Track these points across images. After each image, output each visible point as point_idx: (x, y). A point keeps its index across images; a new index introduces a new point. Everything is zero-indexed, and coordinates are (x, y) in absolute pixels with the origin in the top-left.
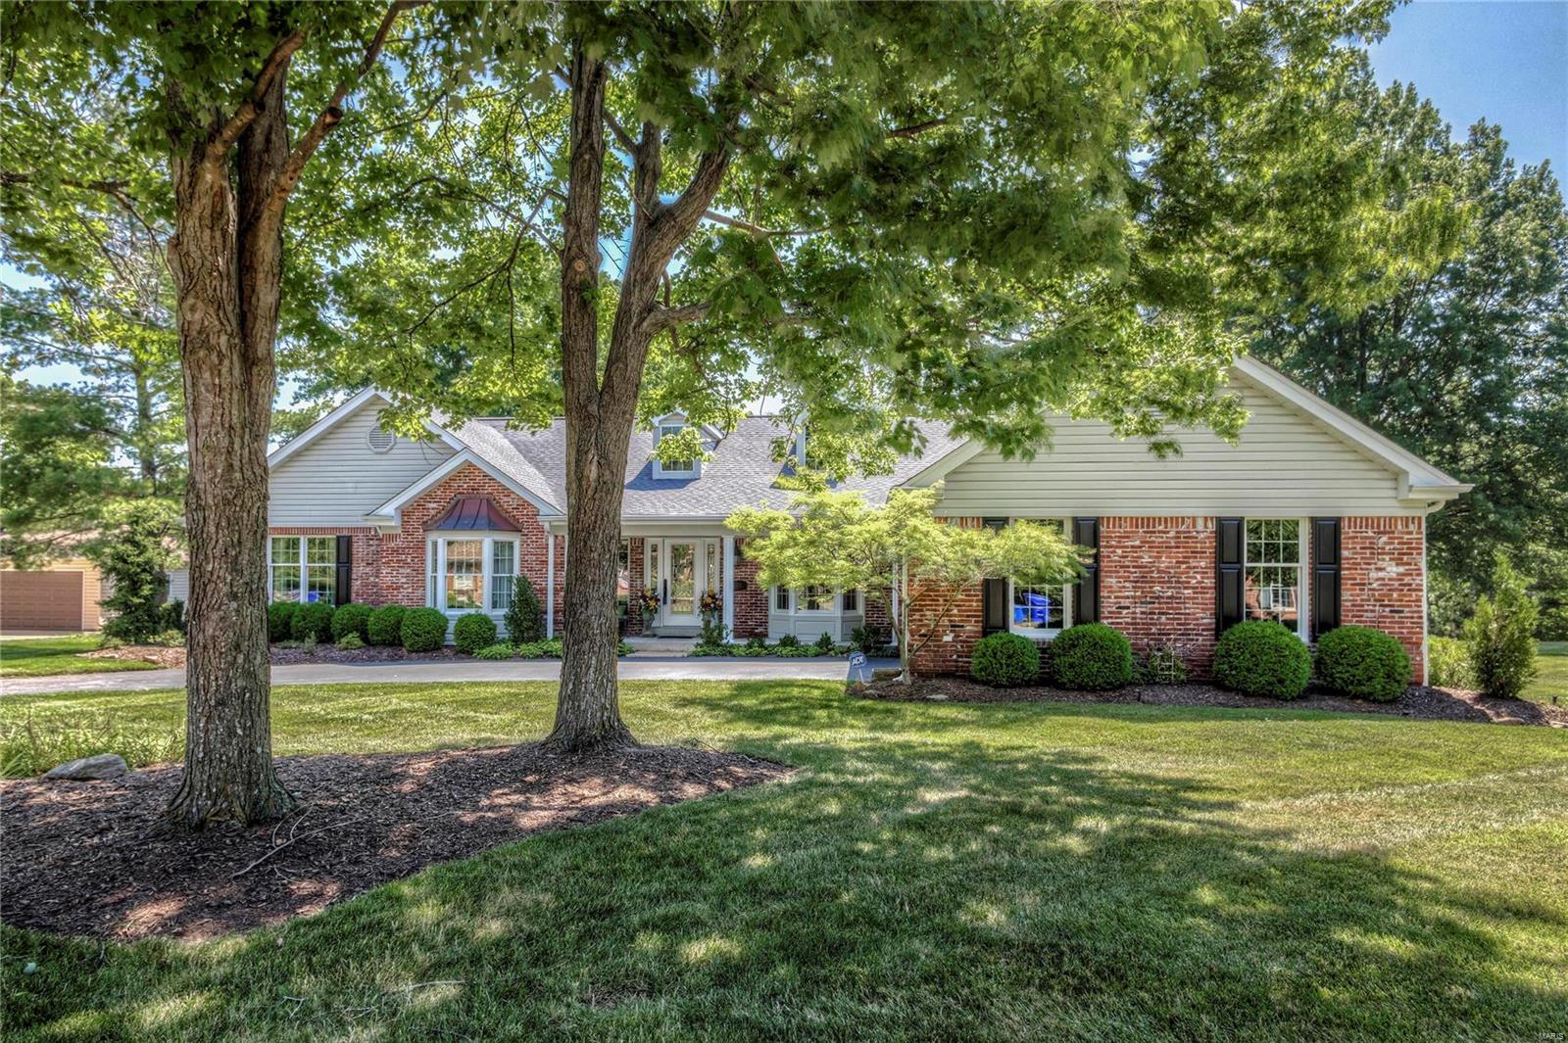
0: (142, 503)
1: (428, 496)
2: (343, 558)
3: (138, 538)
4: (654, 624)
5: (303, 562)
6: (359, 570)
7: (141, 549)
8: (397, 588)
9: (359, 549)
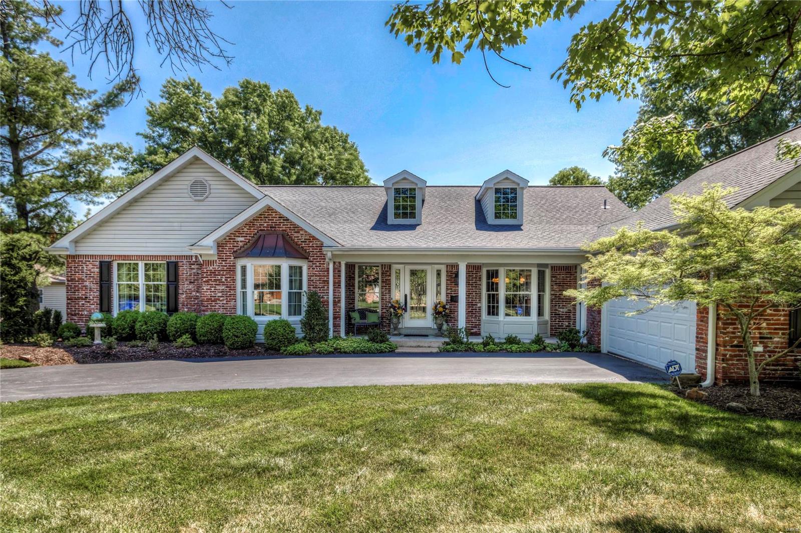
0: (17, 236)
1: (237, 232)
2: (172, 278)
3: (14, 261)
4: (400, 326)
5: (141, 282)
6: (185, 287)
7: (18, 270)
8: (215, 301)
9: (184, 271)
